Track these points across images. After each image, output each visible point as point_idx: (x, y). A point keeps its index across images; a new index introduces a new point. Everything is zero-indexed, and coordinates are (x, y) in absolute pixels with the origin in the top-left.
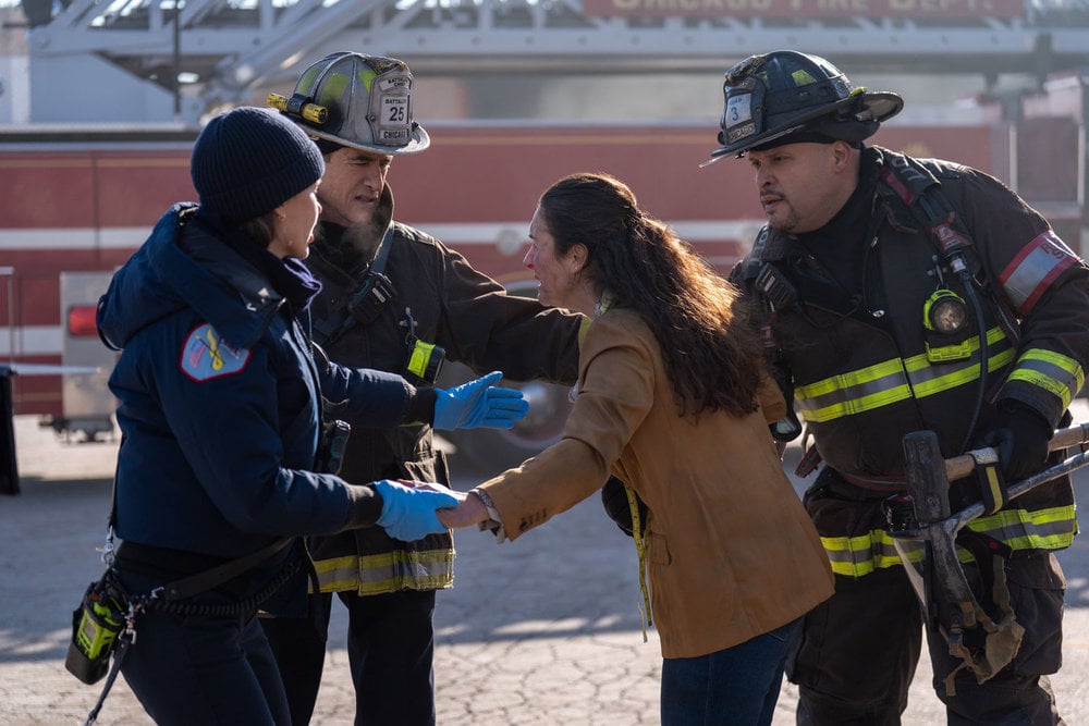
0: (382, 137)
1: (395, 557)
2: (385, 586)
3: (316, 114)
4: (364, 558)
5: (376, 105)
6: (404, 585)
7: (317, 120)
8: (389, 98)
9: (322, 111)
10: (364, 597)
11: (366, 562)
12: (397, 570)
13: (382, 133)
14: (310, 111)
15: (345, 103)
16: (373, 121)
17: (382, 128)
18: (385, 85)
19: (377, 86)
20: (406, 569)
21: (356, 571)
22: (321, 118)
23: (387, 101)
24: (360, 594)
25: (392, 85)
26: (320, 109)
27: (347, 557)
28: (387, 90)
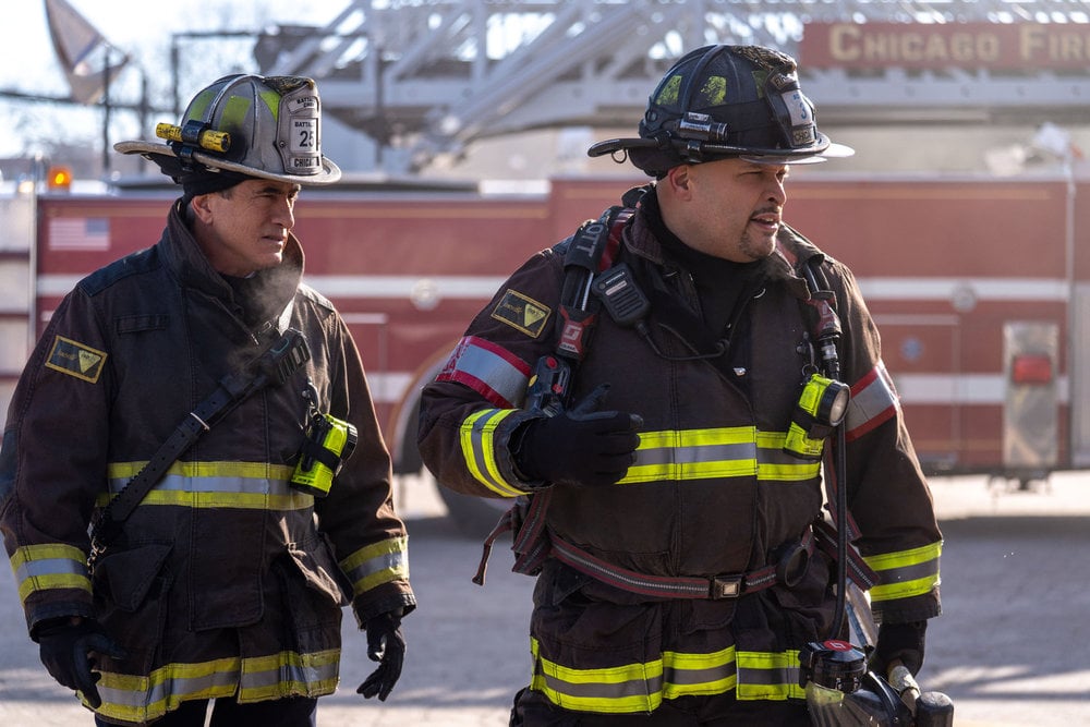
0: (293, 165)
1: (282, 659)
2: (269, 693)
3: (219, 141)
4: (247, 660)
5: (285, 128)
6: (292, 692)
7: (219, 148)
8: (299, 121)
9: (225, 137)
10: (244, 705)
11: (250, 665)
12: (283, 674)
13: (293, 160)
14: (210, 138)
15: (249, 128)
16: (283, 146)
17: (292, 155)
18: (294, 106)
19: (285, 107)
20: (295, 674)
21: (235, 676)
22: (224, 144)
23: (297, 125)
24: (239, 701)
25: (301, 105)
26: (222, 135)
27: (228, 659)
28: (297, 112)
